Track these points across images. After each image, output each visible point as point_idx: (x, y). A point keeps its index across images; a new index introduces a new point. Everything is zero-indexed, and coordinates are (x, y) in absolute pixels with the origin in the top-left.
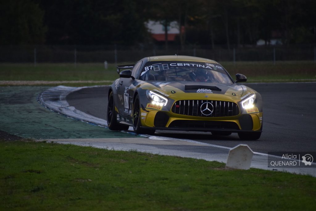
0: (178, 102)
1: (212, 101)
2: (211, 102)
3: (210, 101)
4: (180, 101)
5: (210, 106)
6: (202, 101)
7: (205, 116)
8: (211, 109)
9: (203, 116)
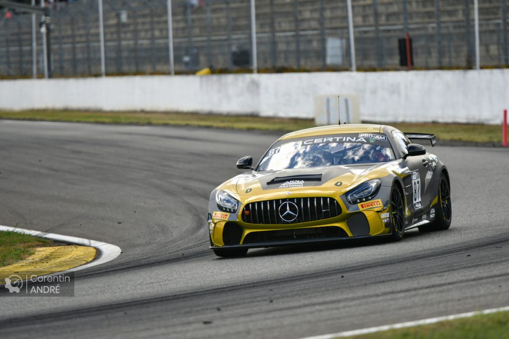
0: (247, 206)
1: (295, 200)
2: (294, 202)
3: (292, 200)
4: (250, 205)
5: (292, 208)
6: (281, 201)
7: (288, 223)
8: (295, 211)
9: (285, 223)
